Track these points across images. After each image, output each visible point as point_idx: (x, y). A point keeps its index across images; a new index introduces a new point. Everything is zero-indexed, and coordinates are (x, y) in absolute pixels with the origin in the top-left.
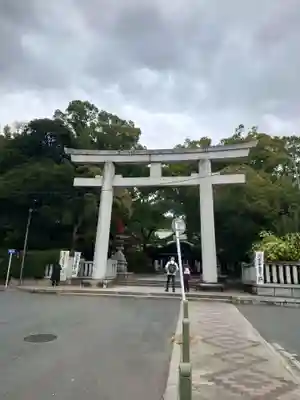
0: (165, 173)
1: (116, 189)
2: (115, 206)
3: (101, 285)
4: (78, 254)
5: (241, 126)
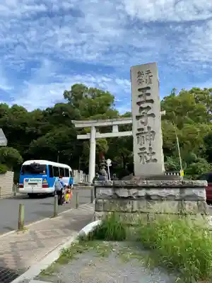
2: (97, 146)
4: (81, 172)
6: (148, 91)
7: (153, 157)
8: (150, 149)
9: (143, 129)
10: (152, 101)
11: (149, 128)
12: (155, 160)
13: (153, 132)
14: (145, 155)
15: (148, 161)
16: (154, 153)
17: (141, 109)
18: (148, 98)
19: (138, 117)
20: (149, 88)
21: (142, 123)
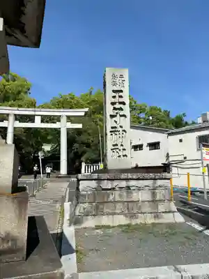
0: (42, 121)
1: (15, 128)
6: (121, 94)
7: (124, 153)
8: (122, 145)
9: (116, 127)
10: (124, 103)
11: (121, 127)
12: (126, 156)
13: (124, 131)
14: (117, 150)
15: (120, 156)
16: (124, 150)
17: (115, 109)
18: (121, 100)
19: (112, 116)
20: (121, 91)
21: (116, 122)
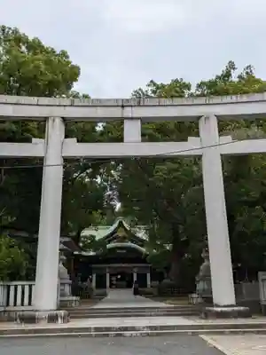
3: (53, 319)
5: (232, 66)
